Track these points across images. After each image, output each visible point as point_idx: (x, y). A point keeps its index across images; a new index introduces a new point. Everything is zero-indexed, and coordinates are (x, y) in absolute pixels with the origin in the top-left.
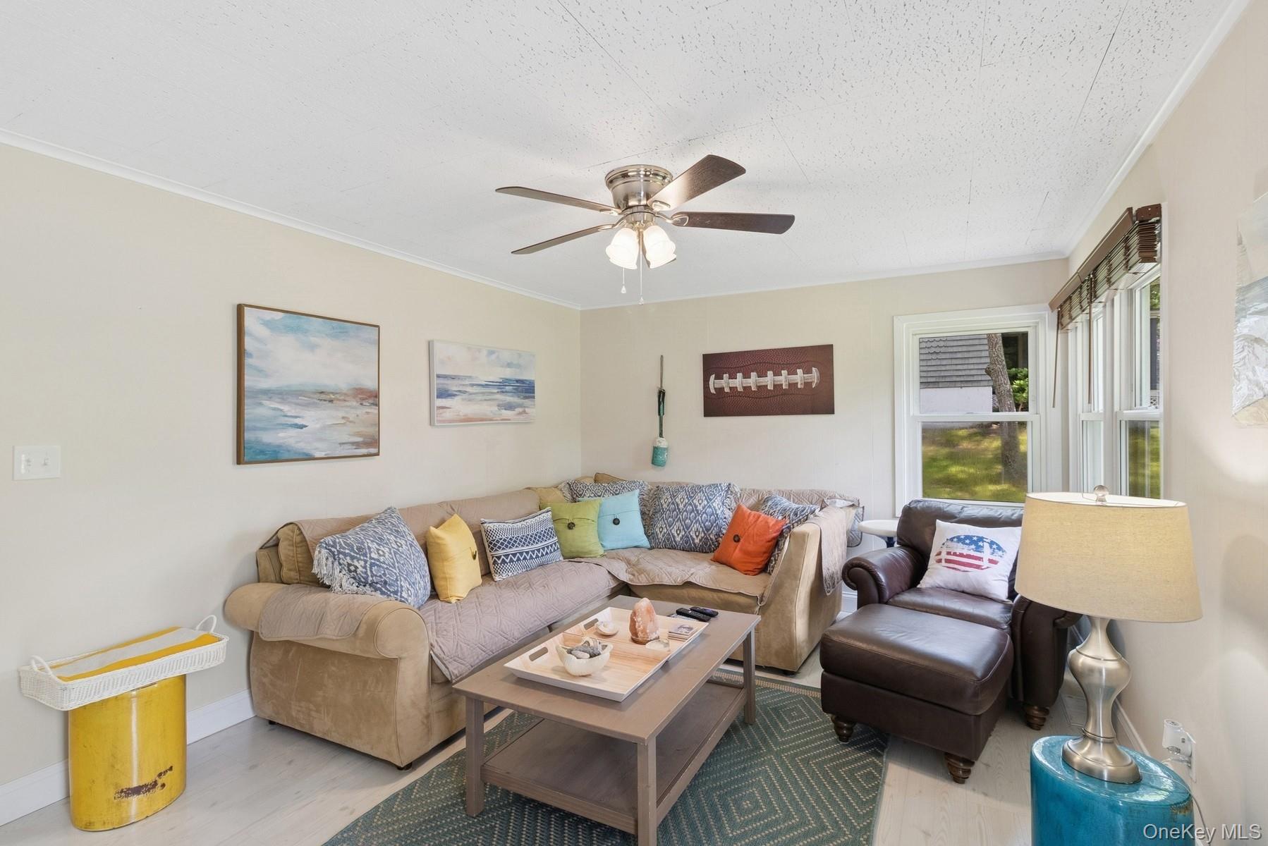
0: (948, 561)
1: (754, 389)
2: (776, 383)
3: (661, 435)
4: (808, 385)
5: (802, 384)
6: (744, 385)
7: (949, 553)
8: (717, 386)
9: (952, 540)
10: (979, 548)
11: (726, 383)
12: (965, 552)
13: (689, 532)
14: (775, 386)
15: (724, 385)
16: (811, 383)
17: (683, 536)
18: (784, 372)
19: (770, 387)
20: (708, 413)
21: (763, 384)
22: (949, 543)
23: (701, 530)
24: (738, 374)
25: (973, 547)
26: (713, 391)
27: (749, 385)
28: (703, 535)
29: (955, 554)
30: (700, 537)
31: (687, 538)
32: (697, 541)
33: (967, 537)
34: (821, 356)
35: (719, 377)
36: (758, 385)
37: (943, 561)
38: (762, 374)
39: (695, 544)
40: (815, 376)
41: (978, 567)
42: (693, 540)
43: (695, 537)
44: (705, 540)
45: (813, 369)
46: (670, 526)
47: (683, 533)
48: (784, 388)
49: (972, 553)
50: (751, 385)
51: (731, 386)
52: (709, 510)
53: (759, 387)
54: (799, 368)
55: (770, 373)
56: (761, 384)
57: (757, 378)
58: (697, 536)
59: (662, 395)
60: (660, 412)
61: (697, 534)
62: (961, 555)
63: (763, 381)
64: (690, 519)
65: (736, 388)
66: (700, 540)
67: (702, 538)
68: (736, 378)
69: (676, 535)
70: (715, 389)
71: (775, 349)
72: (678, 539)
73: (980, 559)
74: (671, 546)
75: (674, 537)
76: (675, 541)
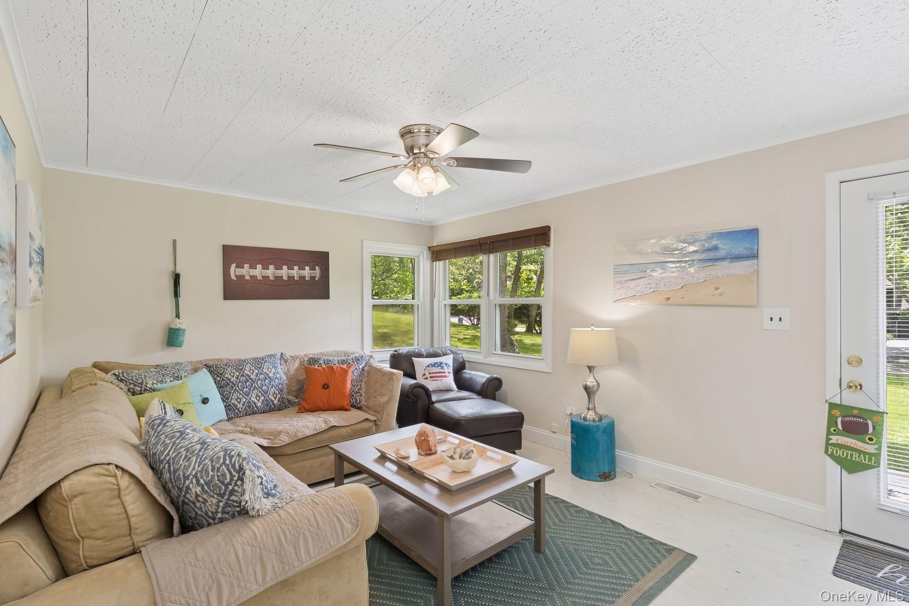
0: (431, 377)
1: (271, 278)
2: (289, 275)
3: (178, 316)
4: (313, 278)
5: (308, 277)
6: (263, 275)
7: (430, 373)
8: (237, 274)
9: (428, 366)
10: (442, 368)
11: (246, 271)
12: (438, 371)
13: (268, 396)
14: (289, 277)
15: (245, 274)
16: (315, 277)
17: (263, 401)
18: (296, 268)
19: (285, 278)
20: (227, 297)
21: (280, 275)
22: (428, 368)
23: (277, 392)
24: (258, 265)
25: (440, 367)
26: (234, 278)
27: (267, 275)
28: (279, 396)
29: (433, 373)
30: (277, 398)
31: (267, 402)
32: (276, 402)
33: (435, 363)
34: (321, 259)
35: (241, 266)
36: (276, 275)
37: (429, 378)
38: (279, 267)
39: (274, 405)
40: (317, 272)
41: (445, 376)
42: (272, 401)
43: (273, 399)
44: (281, 400)
45: (317, 267)
46: (248, 396)
47: (263, 398)
48: (296, 279)
49: (441, 370)
50: (270, 275)
51: (251, 274)
52: (262, 377)
53: (276, 277)
54: (307, 266)
55: (285, 267)
56: (278, 275)
57: (275, 270)
58: (275, 398)
59: (177, 278)
60: (176, 294)
61: (275, 396)
62: (436, 373)
63: (279, 273)
64: (265, 385)
65: (256, 276)
66: (279, 401)
67: (279, 398)
68: (256, 269)
69: (256, 401)
70: (236, 276)
71: (289, 250)
72: (259, 404)
73: (444, 372)
74: (251, 411)
75: (255, 403)
76: (256, 407)
